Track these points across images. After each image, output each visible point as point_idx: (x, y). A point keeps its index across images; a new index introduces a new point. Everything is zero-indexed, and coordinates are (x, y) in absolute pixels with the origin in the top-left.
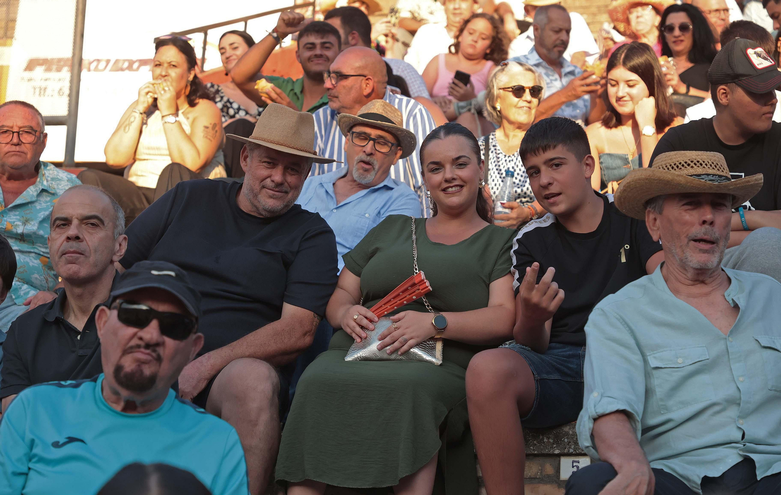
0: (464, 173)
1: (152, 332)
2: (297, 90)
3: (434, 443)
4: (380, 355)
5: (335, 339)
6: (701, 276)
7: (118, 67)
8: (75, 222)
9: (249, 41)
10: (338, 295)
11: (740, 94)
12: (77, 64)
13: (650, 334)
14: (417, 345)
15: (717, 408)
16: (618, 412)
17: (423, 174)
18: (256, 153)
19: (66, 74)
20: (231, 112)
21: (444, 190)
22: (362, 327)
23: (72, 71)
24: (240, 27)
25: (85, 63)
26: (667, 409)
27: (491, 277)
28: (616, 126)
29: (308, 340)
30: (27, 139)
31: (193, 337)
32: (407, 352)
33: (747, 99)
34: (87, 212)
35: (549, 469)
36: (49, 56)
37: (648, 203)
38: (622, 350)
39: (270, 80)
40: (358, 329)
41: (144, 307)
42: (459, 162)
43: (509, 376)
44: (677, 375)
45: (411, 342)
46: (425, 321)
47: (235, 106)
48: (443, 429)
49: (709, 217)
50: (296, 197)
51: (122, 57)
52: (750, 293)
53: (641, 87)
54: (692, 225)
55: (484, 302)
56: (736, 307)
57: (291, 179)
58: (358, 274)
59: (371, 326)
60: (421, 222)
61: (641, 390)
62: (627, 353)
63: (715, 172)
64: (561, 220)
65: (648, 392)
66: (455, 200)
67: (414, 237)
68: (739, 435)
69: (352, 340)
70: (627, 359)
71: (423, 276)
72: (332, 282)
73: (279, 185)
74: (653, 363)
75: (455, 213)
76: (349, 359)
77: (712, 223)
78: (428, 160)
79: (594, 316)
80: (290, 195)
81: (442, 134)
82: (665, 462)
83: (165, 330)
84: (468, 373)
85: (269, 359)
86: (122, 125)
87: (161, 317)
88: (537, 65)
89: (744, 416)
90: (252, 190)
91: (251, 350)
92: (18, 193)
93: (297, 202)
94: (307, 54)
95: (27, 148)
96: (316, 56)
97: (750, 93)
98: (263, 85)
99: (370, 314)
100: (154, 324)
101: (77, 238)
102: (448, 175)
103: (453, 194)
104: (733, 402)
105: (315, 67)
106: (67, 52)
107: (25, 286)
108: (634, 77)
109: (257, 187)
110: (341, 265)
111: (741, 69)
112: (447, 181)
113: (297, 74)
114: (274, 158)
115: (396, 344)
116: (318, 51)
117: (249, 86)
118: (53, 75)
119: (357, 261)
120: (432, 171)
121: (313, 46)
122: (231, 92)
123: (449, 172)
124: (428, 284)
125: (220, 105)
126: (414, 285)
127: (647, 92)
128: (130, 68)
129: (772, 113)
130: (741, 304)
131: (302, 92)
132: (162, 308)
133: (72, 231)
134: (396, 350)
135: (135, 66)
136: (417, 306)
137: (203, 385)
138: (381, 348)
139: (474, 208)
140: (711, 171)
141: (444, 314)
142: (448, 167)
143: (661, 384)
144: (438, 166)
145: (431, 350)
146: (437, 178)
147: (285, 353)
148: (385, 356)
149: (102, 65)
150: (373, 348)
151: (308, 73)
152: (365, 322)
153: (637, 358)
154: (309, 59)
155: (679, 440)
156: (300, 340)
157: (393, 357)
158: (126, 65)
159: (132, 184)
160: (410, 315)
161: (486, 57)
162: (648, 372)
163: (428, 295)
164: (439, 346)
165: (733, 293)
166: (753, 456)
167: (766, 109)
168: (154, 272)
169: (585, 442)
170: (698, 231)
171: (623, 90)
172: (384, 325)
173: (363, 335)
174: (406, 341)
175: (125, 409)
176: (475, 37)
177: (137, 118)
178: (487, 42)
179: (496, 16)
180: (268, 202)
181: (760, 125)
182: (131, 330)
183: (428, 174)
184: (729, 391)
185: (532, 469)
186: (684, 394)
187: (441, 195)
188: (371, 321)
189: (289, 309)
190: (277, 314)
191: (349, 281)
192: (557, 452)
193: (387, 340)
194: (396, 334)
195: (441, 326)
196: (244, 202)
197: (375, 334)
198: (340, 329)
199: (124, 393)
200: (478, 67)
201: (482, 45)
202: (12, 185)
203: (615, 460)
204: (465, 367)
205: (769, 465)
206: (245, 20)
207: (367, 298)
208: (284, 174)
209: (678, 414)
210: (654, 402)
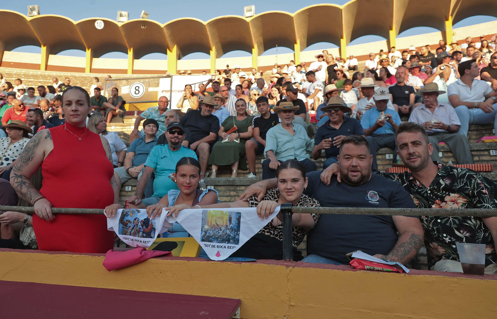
0: (243, 107)
1: (176, 135)
2: (212, 94)
3: (238, 157)
4: (228, 141)
5: (220, 139)
6: (288, 125)
7: (179, 91)
8: (168, 117)
9: (203, 85)
10: (220, 131)
11: (291, 93)
12: (171, 91)
13: (278, 135)
14: (235, 139)
15: (290, 149)
16: (270, 150)
17: (236, 108)
18: (204, 105)
19: (169, 93)
20: (201, 99)
21: (240, 111)
22: (225, 136)
23: (170, 92)
24: (202, 83)
25: (172, 91)
26: (281, 149)
27: (248, 126)
28: (272, 99)
29: (215, 139)
30: (166, 103)
31: (184, 135)
32: (233, 141)
33: (292, 94)
34: (170, 115)
35: (259, 161)
36: (166, 90)
37: (279, 111)
38: (272, 138)
39: (207, 92)
40: (224, 137)
41: (174, 130)
42: (242, 105)
43: (253, 145)
44: (283, 143)
45: (234, 139)
46: (236, 135)
47: (201, 97)
48: (240, 154)
49: (288, 114)
50: (211, 113)
51: (179, 90)
52: (297, 128)
53: (277, 91)
54: (285, 116)
55: (247, 131)
56: (295, 131)
57: (211, 109)
58: (224, 127)
59: (226, 136)
60: (235, 117)
61: (276, 145)
62: (274, 139)
63: (289, 106)
64: (262, 115)
65: (277, 146)
66: (241, 112)
67: (234, 120)
68: (294, 154)
69: (223, 139)
70: (273, 140)
71: (236, 127)
72: (219, 128)
73: (208, 110)
74: (279, 141)
75: (242, 115)
76: (222, 142)
77: (289, 115)
78: (237, 105)
79: (268, 132)
80: (211, 112)
81: (239, 100)
82: (281, 159)
83: (178, 134)
84: (246, 144)
85: (208, 142)
86: (180, 101)
87: (177, 132)
88: (257, 89)
89: (295, 150)
90: (203, 112)
91: (204, 141)
92: (162, 113)
93: (212, 114)
94: (214, 87)
95: (166, 105)
96: (216, 87)
97: (293, 93)
98: (206, 93)
99: (226, 134)
100: (176, 133)
101: (168, 120)
102: (241, 108)
103: (241, 111)
104: (293, 148)
105: (216, 89)
106: (169, 89)
107: (163, 131)
108: (276, 89)
109: (204, 111)
110: (220, 125)
111: (291, 89)
112: (240, 109)
113: (212, 91)
114: (207, 105)
115: (231, 139)
116: (216, 86)
117: (203, 93)
118: (167, 93)
119: (223, 124)
120: (238, 107)
121: (215, 86)
122: (201, 95)
123: (241, 107)
124: (237, 128)
125: (199, 97)
126: (234, 128)
127: (278, 93)
128: (181, 92)
129: (297, 97)
130: (296, 130)
131: (213, 94)
132: (177, 130)
133: (167, 118)
134: (231, 140)
135: (182, 91)
136: (235, 132)
137: (196, 147)
138: (228, 140)
139: (245, 114)
140: (288, 106)
141: (240, 133)
142: (240, 106)
143: (280, 144)
144: (239, 106)
145: (237, 140)
146: (238, 108)
147: (211, 141)
148: (229, 141)
149: (176, 91)
150: (227, 140)
151: (214, 91)
152: (225, 135)
153: (275, 140)
154: (215, 88)
155: (283, 155)
156: (213, 139)
157: (231, 141)
158: (180, 91)
159: (182, 112)
160: (234, 134)
161: (247, 88)
162: (277, 143)
163: (237, 130)
164: (239, 139)
165: (294, 128)
166: (297, 158)
167: (296, 96)
168: (175, 124)
169: (265, 157)
170: (286, 117)
171: (274, 92)
172: (229, 136)
173: (225, 137)
174: (233, 139)
175: (173, 150)
176: (245, 84)
177: (182, 99)
178: (247, 86)
179: (249, 81)
180: (207, 114)
181: (295, 99)
182: (172, 135)
183: (237, 108)
184: (292, 146)
185: (257, 161)
186: (285, 146)
187: (239, 111)
188: (226, 135)
189: (211, 133)
190: (209, 134)
191: (222, 128)
192: (261, 158)
193: (229, 138)
194: (231, 137)
195: (239, 136)
196: (202, 114)
197: (227, 137)
198: (221, 137)
199: (173, 146)
200: (246, 90)
201: (246, 86)
202: (162, 112)
203: (270, 158)
204: (245, 144)
205: (299, 159)
206: (202, 82)
207: (226, 131)
208: (209, 108)
209: (283, 150)
210: (279, 148)
